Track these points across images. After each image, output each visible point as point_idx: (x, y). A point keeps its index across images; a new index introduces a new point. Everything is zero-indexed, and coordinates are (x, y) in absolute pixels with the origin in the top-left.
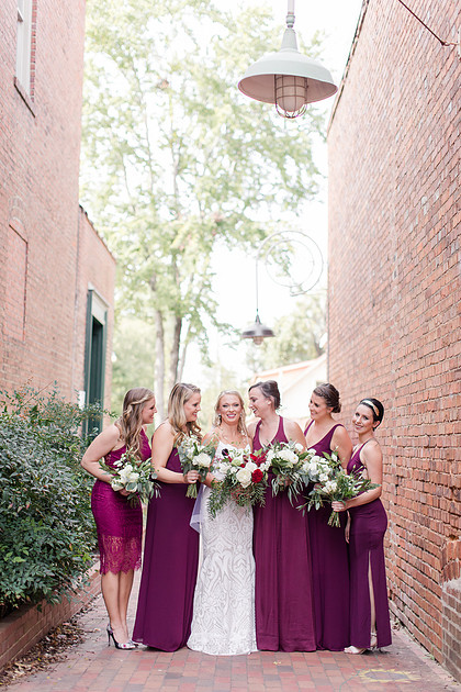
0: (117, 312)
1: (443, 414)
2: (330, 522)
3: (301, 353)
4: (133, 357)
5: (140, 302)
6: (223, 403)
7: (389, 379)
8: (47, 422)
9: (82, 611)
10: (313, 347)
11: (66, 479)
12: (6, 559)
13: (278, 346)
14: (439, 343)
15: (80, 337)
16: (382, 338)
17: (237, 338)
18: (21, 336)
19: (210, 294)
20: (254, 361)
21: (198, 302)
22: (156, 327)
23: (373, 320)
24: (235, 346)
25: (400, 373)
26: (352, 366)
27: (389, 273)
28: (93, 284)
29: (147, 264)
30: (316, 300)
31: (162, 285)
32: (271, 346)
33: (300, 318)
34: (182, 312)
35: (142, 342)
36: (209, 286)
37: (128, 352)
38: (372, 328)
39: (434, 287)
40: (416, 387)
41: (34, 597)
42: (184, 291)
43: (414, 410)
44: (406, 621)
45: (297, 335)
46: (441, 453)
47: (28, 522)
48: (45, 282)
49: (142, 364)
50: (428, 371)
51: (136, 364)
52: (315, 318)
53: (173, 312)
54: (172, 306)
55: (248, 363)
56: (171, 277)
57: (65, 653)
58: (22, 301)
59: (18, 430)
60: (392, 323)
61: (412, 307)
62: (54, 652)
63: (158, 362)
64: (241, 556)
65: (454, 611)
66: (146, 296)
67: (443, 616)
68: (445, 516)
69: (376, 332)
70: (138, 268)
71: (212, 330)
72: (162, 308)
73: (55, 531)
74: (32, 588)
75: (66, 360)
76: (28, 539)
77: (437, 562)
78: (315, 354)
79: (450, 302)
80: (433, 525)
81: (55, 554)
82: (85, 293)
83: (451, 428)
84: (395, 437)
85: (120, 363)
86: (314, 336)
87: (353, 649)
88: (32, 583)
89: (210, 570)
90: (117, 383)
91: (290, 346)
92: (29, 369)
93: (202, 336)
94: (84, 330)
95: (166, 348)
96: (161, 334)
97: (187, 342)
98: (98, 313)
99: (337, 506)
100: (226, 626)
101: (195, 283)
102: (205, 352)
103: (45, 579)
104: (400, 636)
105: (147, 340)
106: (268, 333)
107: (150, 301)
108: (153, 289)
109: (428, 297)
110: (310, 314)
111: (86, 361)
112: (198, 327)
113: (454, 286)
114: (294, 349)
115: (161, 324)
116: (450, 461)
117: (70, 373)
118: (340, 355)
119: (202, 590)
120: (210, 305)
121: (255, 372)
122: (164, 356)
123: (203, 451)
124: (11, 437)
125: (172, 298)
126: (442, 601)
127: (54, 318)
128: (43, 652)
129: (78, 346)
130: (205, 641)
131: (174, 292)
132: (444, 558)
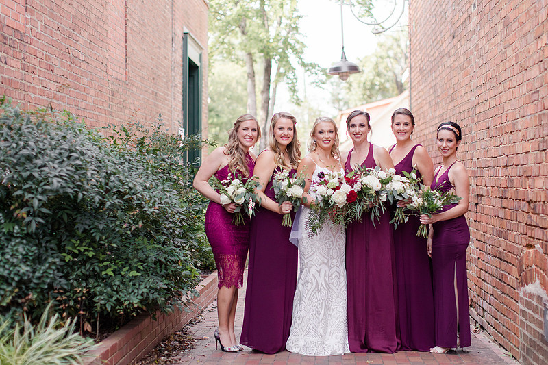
0: (211, 55)
1: (520, 134)
2: (418, 234)
3: (384, 91)
4: (226, 99)
5: (231, 44)
6: (319, 129)
7: (469, 106)
8: (154, 151)
9: (191, 322)
10: (395, 86)
11: (174, 201)
12: (123, 273)
13: (362, 85)
14: (517, 68)
15: (178, 78)
16: (463, 67)
17: (324, 78)
18: (124, 76)
19: (297, 36)
20: (339, 100)
21: (286, 43)
22: (247, 69)
23: (453, 51)
24: (322, 85)
25: (480, 100)
26: (433, 97)
27: (468, 5)
28: (188, 27)
29: (236, 10)
30: (397, 40)
31: (251, 29)
32: (355, 85)
33: (382, 58)
34: (271, 54)
35: (234, 84)
36: (296, 28)
37: (221, 95)
38: (452, 59)
39: (512, 16)
40: (495, 111)
41: (149, 308)
42: (272, 33)
43: (493, 133)
44: (486, 325)
45: (379, 75)
46: (519, 170)
47: (141, 241)
48: (144, 25)
49: (235, 105)
50: (507, 95)
51: (229, 105)
52: (396, 59)
53: (262, 54)
54: (261, 48)
55: (333, 103)
56: (259, 21)
57: (179, 357)
58: (123, 44)
59: (128, 157)
60: (471, 53)
61: (490, 36)
62: (169, 356)
63: (249, 101)
64: (335, 268)
65: (531, 312)
66: (237, 40)
67: (520, 317)
68: (523, 228)
69: (456, 63)
70: (229, 13)
71: (300, 70)
72: (253, 51)
73: (166, 248)
74: (147, 299)
75: (166, 99)
76: (141, 255)
77: (515, 271)
78: (396, 92)
79: (527, 28)
80: (511, 237)
81: (166, 269)
82: (180, 35)
83: (528, 146)
84: (475, 159)
85: (214, 105)
86: (395, 75)
87: (438, 350)
88: (148, 294)
89: (307, 282)
90: (212, 123)
91: (373, 85)
92: (132, 107)
93: (290, 75)
94: (181, 71)
95: (257, 90)
96: (252, 75)
97: (277, 82)
98: (193, 54)
99: (424, 219)
100: (321, 331)
101: (282, 25)
102: (294, 91)
103: (159, 291)
104: (480, 339)
105: (238, 83)
106: (354, 69)
107: (240, 44)
108: (244, 33)
109: (506, 25)
110: (391, 53)
111: (184, 100)
112: (287, 68)
113: (532, 12)
114: (377, 87)
115: (252, 66)
116: (527, 177)
117: (169, 111)
118: (422, 87)
119: (300, 299)
120: (298, 46)
121: (341, 110)
122: (255, 96)
123: (295, 183)
124: (122, 164)
125: (261, 41)
126: (519, 304)
127: (152, 59)
128: (159, 356)
129: (176, 86)
130: (301, 343)
131: (263, 35)
132: (521, 266)
